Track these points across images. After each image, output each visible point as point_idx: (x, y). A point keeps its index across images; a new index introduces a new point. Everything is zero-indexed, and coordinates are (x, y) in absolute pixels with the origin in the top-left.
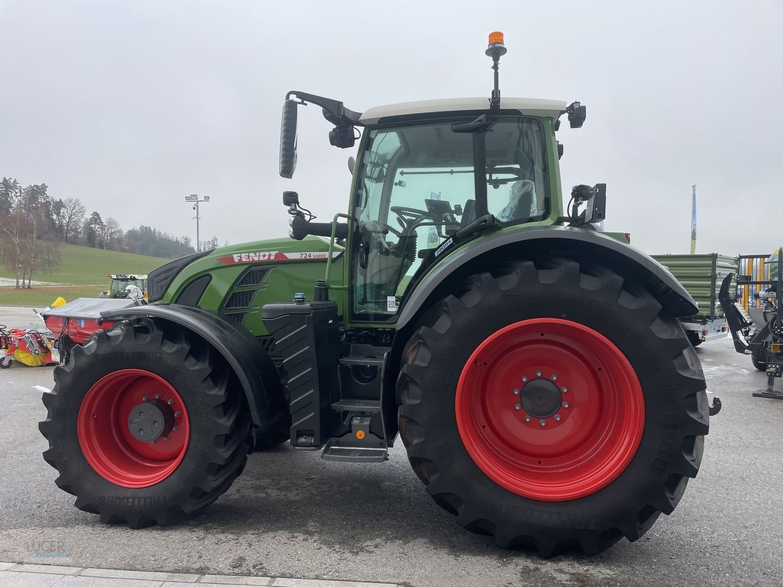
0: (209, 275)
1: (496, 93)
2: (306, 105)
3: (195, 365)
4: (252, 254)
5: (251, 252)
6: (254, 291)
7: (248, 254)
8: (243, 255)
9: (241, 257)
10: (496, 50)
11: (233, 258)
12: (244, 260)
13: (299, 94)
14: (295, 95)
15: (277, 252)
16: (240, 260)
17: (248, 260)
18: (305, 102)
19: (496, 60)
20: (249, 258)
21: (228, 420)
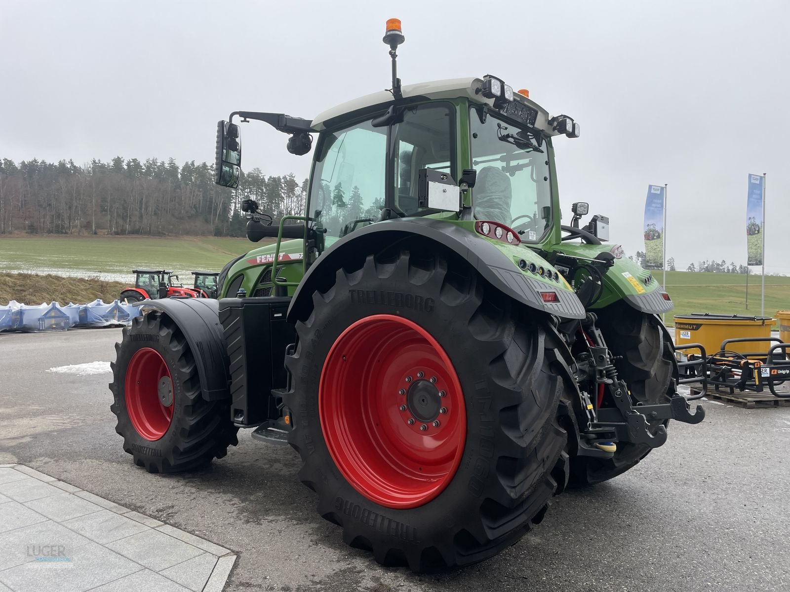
0: (242, 274)
1: (397, 83)
2: (248, 122)
3: (175, 347)
4: (268, 256)
5: (268, 254)
6: (270, 288)
7: (265, 256)
8: (263, 257)
9: (261, 258)
10: (394, 39)
11: (256, 260)
12: (263, 261)
13: (242, 114)
14: (238, 115)
15: (284, 253)
16: (261, 261)
17: (265, 261)
18: (247, 119)
19: (394, 47)
20: (266, 260)
21: (193, 394)
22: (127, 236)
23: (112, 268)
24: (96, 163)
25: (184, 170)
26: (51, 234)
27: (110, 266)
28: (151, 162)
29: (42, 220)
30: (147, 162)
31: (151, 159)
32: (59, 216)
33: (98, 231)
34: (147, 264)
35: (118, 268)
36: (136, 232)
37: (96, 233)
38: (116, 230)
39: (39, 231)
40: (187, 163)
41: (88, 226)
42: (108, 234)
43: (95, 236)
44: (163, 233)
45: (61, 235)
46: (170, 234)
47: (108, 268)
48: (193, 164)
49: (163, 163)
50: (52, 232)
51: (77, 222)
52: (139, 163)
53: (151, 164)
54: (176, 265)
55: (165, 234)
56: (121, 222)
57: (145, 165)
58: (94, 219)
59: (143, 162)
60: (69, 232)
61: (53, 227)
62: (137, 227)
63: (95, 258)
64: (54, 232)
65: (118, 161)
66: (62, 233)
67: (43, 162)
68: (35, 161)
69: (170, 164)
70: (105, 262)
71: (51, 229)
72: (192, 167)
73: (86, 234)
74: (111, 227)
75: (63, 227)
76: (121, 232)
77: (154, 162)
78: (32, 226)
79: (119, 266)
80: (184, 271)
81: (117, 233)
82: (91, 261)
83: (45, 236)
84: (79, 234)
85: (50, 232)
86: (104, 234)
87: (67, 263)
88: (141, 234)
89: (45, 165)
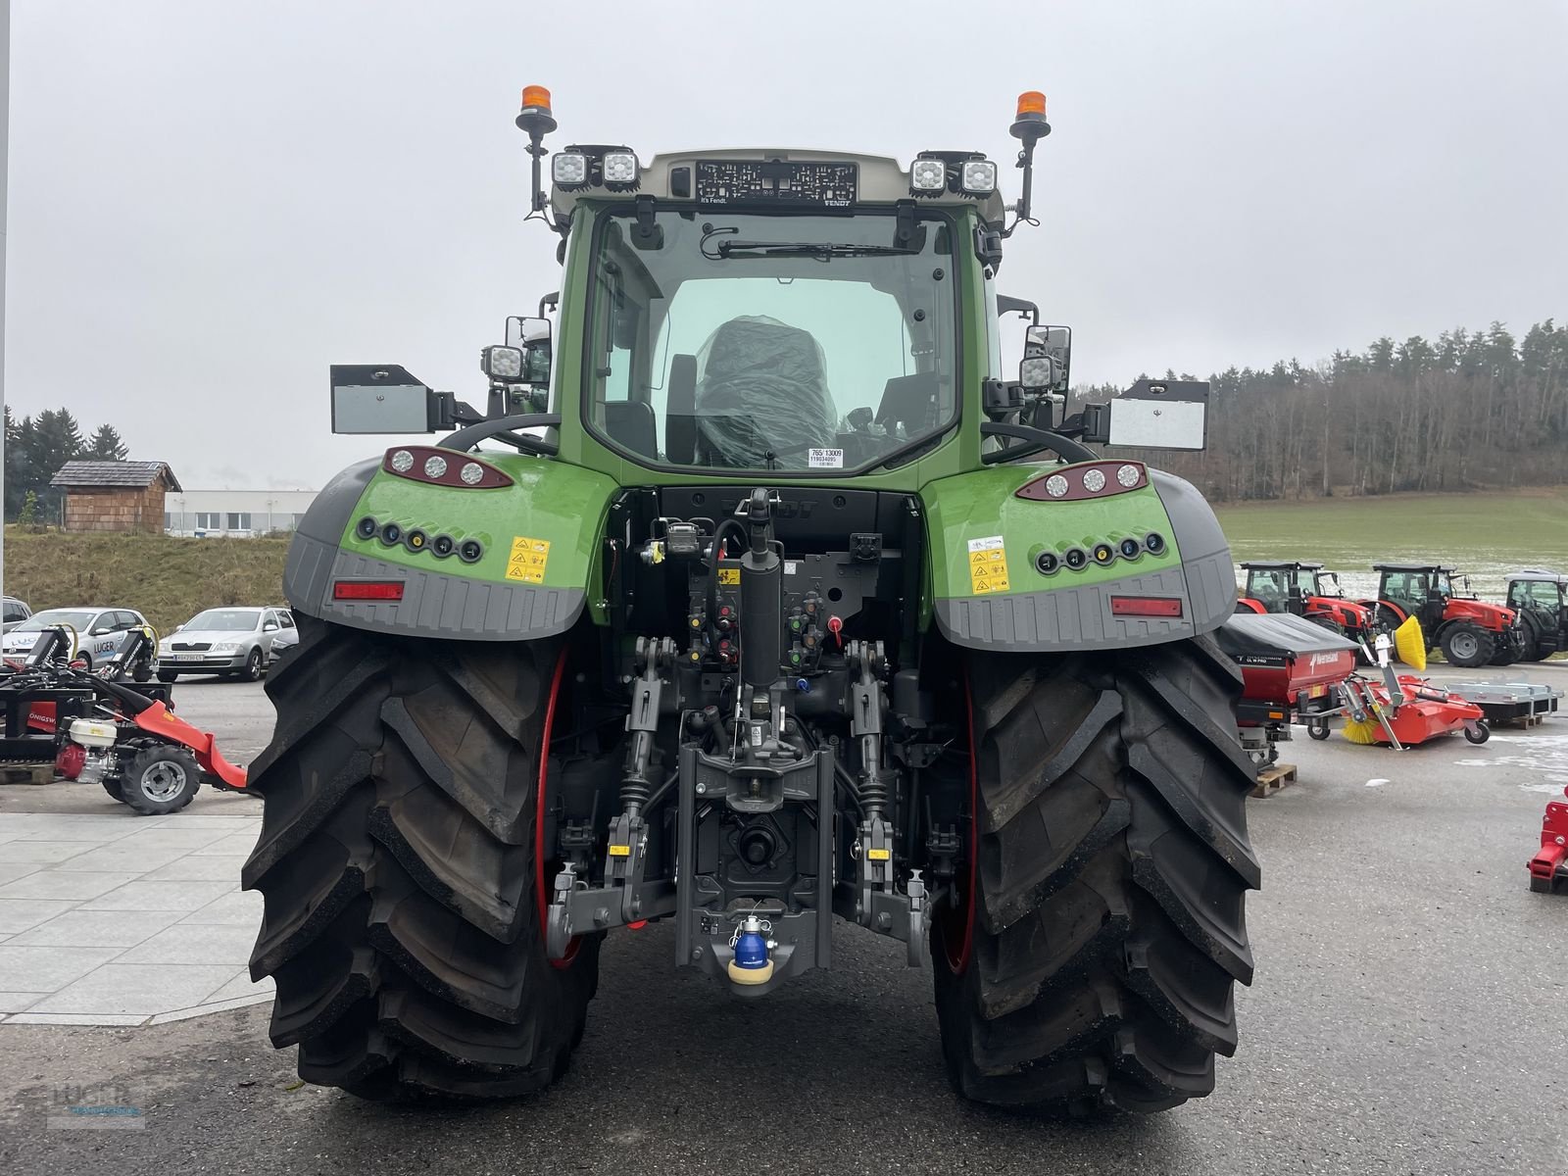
22: (1394, 496)
23: (1345, 561)
24: (1342, 358)
25: (1527, 344)
26: (1250, 501)
27: (1343, 556)
28: (1451, 338)
29: (1234, 478)
30: (1442, 338)
31: (1452, 332)
32: (1261, 468)
33: (1336, 490)
34: (1421, 552)
35: (1356, 561)
36: (1410, 486)
37: (1329, 494)
38: (1369, 486)
39: (1228, 496)
40: (1536, 327)
41: (1315, 481)
42: (1353, 495)
43: (1327, 498)
44: (1470, 485)
45: (1264, 502)
46: (1487, 486)
47: (1337, 561)
48: (1548, 326)
49: (1480, 336)
50: (1251, 498)
51: (1296, 477)
52: (1425, 344)
53: (1450, 343)
54: (1487, 552)
55: (1477, 487)
56: (1379, 467)
57: (1437, 346)
58: (1326, 469)
59: (1432, 340)
60: (1281, 495)
61: (1251, 488)
62: (1415, 477)
63: (1317, 543)
64: (1254, 496)
65: (1384, 348)
66: (1268, 498)
67: (1247, 371)
68: (1233, 371)
69: (1493, 334)
70: (1337, 549)
71: (1249, 492)
72: (1547, 334)
73: (1311, 497)
74: (1359, 480)
75: (1269, 485)
76: (1379, 489)
77: (1459, 337)
78: (1218, 489)
79: (1361, 557)
80: (1502, 564)
81: (1371, 492)
82: (1308, 548)
83: (1237, 505)
84: (1298, 498)
85: (1247, 497)
86: (1346, 496)
87: (1263, 554)
88: (1422, 489)
89: (1250, 376)
